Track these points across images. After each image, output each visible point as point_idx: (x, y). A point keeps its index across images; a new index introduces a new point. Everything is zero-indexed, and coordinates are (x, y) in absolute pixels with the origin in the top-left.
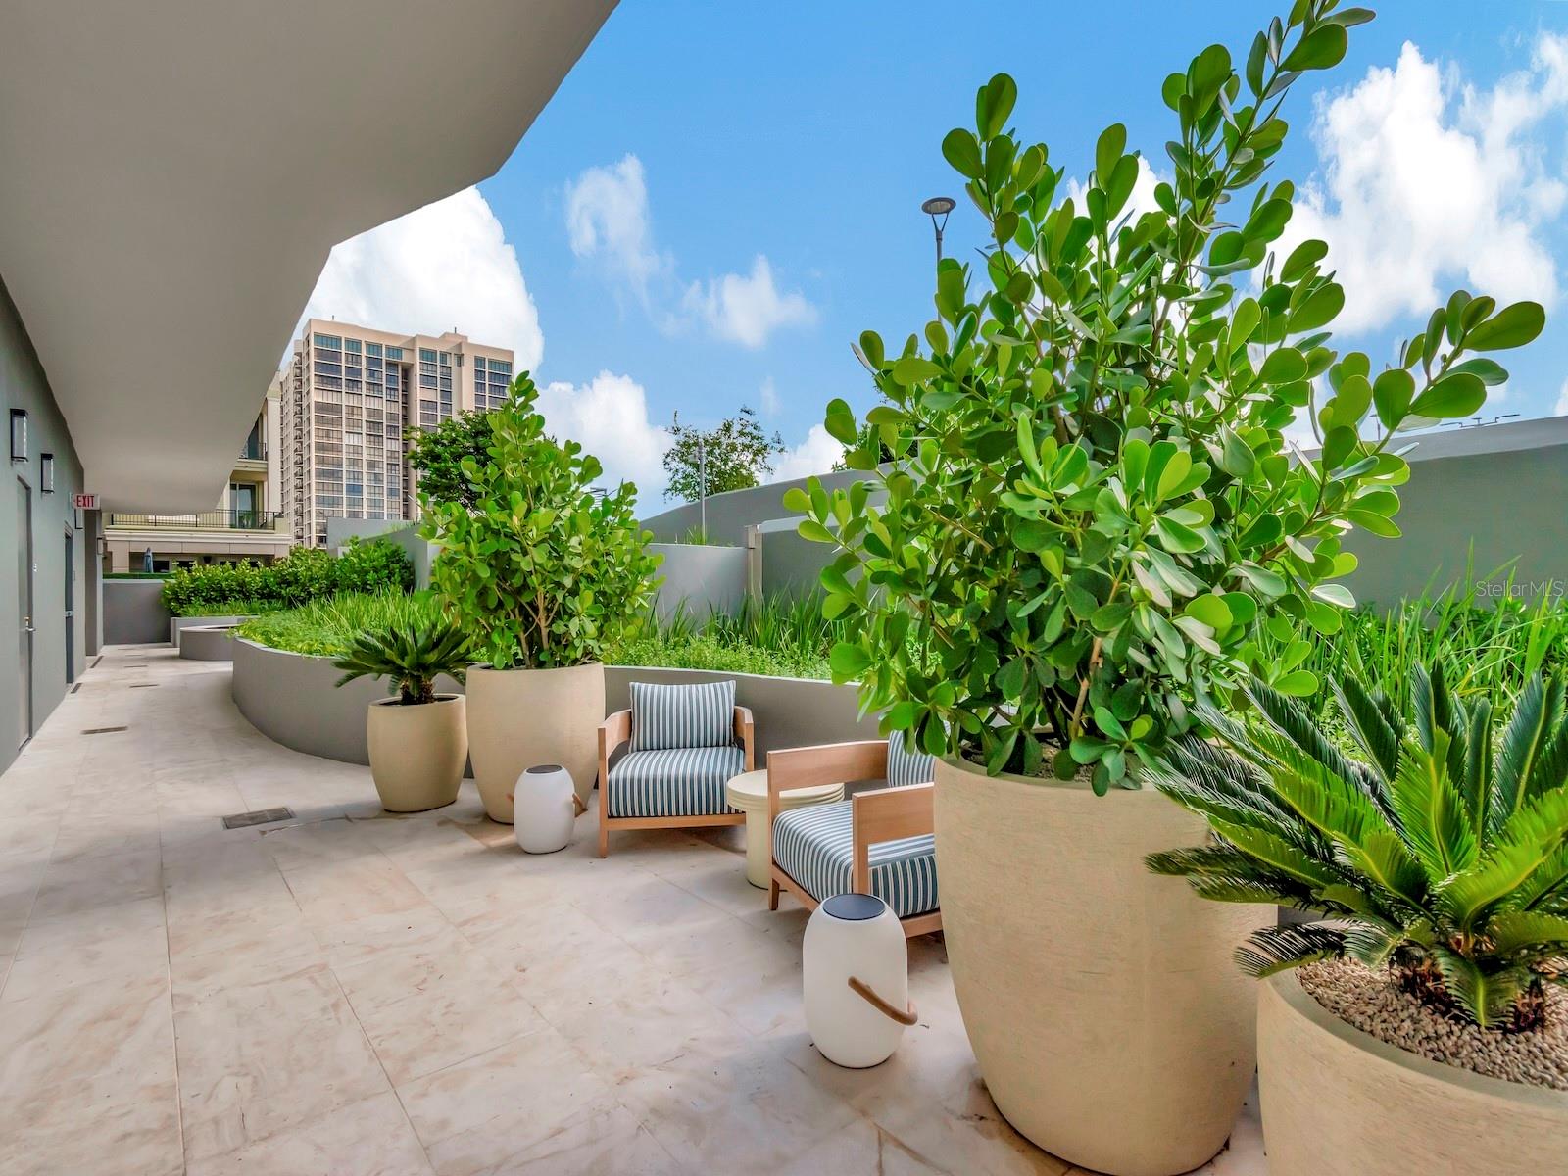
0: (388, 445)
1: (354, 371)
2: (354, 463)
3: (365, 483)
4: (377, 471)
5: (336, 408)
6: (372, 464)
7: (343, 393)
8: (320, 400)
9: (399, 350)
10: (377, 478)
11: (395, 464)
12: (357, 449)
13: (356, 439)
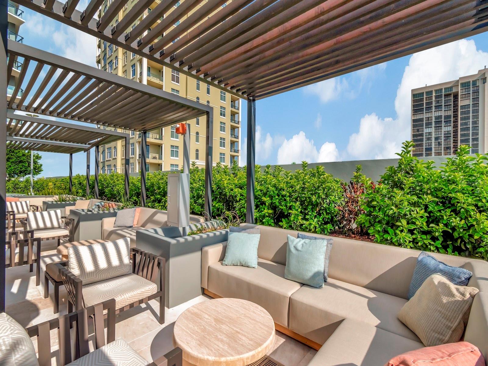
0: (444, 129)
1: (429, 104)
2: (429, 139)
3: (433, 146)
4: (439, 141)
5: (421, 120)
6: (436, 139)
7: (424, 113)
8: (415, 118)
9: (451, 88)
10: (440, 144)
11: (449, 136)
12: (430, 133)
13: (430, 130)
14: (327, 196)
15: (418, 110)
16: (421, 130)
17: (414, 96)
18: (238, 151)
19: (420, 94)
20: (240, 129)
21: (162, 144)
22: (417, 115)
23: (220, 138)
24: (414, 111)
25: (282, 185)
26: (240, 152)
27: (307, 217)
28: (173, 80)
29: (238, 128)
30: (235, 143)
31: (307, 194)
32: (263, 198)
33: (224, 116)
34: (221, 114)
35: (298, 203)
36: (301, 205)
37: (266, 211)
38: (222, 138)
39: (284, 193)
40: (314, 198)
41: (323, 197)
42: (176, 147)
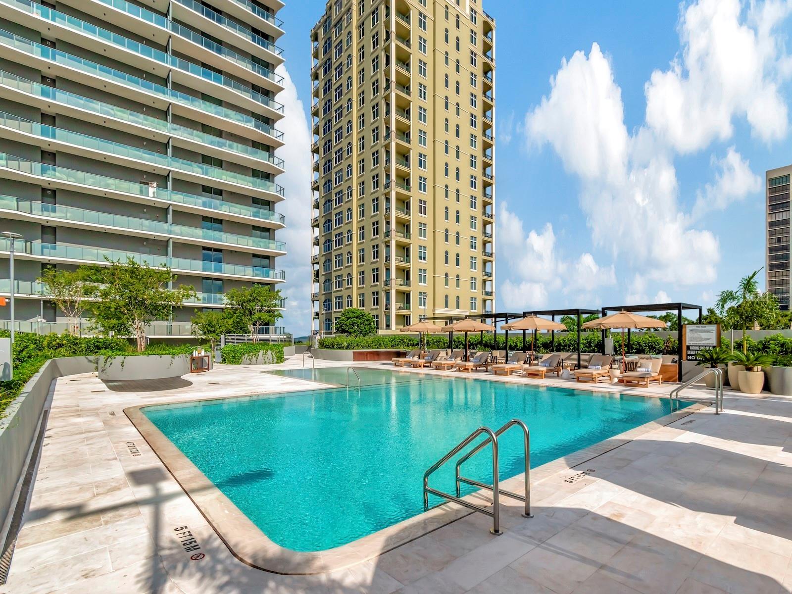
15: (778, 206)
16: (784, 240)
17: (771, 181)
19: (782, 177)
20: (494, 263)
21: (410, 291)
22: (777, 214)
23: (471, 277)
24: (771, 207)
28: (420, 212)
33: (475, 248)
34: (471, 247)
38: (473, 278)
42: (424, 293)
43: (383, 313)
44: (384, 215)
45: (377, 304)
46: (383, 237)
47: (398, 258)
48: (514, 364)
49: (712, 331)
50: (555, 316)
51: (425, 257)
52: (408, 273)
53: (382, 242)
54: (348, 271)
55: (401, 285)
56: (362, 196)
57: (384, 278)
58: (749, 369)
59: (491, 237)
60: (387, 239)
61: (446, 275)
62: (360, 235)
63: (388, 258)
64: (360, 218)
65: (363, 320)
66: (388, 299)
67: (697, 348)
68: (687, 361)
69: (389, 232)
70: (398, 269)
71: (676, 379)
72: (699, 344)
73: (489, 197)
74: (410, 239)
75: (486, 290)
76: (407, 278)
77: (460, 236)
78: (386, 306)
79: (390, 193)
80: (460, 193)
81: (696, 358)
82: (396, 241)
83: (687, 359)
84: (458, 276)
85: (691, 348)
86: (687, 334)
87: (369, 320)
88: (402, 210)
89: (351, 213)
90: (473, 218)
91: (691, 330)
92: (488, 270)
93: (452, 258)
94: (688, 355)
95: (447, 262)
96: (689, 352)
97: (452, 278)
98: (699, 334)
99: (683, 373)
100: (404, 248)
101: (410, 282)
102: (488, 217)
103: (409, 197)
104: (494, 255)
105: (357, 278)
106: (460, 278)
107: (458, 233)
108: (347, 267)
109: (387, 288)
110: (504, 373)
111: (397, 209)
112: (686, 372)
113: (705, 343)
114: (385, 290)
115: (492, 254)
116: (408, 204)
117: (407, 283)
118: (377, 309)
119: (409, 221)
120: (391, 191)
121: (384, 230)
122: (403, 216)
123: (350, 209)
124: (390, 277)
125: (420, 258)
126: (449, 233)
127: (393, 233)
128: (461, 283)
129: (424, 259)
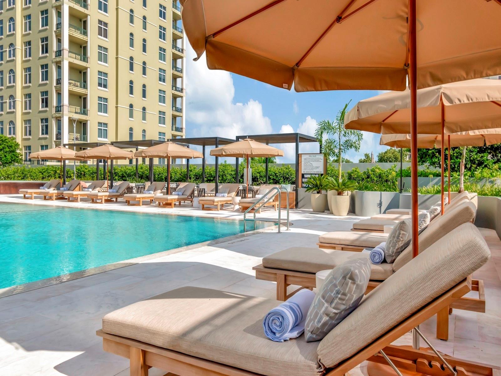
14: (291, 175)
18: (182, 129)
20: (184, 98)
21: (87, 121)
23: (159, 111)
25: (277, 172)
26: (184, 130)
27: (285, 182)
28: (100, 34)
29: (182, 97)
30: (177, 118)
31: (285, 175)
32: (271, 177)
33: (164, 81)
34: (160, 80)
35: (282, 178)
36: (283, 178)
37: (271, 181)
38: (161, 112)
39: (278, 175)
40: (287, 176)
41: (290, 176)
42: (104, 124)
43: (53, 143)
44: (55, 31)
45: (47, 133)
46: (54, 56)
47: (71, 81)
48: (149, 193)
49: (320, 160)
50: (206, 147)
51: (105, 84)
52: (85, 99)
53: (53, 62)
54: (10, 92)
55: (76, 113)
56: (28, 5)
57: (55, 103)
58: (340, 194)
59: (181, 71)
60: (58, 59)
61: (131, 106)
62: (26, 51)
63: (59, 81)
64: (26, 30)
65: (3, 146)
66: (59, 128)
67: (309, 176)
68: (302, 189)
69: (61, 51)
70: (72, 94)
71: (294, 206)
72: (311, 172)
73: (180, 30)
74: (87, 62)
75: (177, 126)
76: (85, 106)
77: (147, 66)
78: (57, 135)
79: (62, 6)
80: (148, 21)
81: (309, 185)
82: (70, 63)
83: (302, 187)
84: (144, 109)
85: (305, 176)
86: (302, 162)
87: (11, 146)
88: (77, 29)
89: (14, 24)
90: (162, 49)
91: (305, 159)
92: (178, 105)
93: (138, 89)
94: (302, 182)
95: (131, 93)
96: (304, 180)
97: (138, 111)
98: (311, 163)
99: (299, 200)
100: (80, 72)
101: (87, 110)
102: (179, 51)
103: (86, 16)
104: (184, 91)
105: (22, 102)
106: (147, 111)
107: (144, 63)
108: (8, 87)
109: (58, 115)
110: (137, 203)
111: (70, 26)
112: (301, 198)
113: (315, 171)
114: (56, 118)
115: (182, 89)
116: (85, 23)
117: (84, 110)
118: (46, 138)
119: (86, 42)
120: (63, 4)
121: (55, 48)
122: (78, 35)
123: (12, 19)
124: (62, 103)
125: (100, 85)
126: (135, 61)
127: (66, 54)
128: (147, 116)
129: (105, 86)
